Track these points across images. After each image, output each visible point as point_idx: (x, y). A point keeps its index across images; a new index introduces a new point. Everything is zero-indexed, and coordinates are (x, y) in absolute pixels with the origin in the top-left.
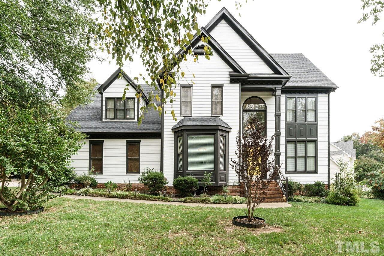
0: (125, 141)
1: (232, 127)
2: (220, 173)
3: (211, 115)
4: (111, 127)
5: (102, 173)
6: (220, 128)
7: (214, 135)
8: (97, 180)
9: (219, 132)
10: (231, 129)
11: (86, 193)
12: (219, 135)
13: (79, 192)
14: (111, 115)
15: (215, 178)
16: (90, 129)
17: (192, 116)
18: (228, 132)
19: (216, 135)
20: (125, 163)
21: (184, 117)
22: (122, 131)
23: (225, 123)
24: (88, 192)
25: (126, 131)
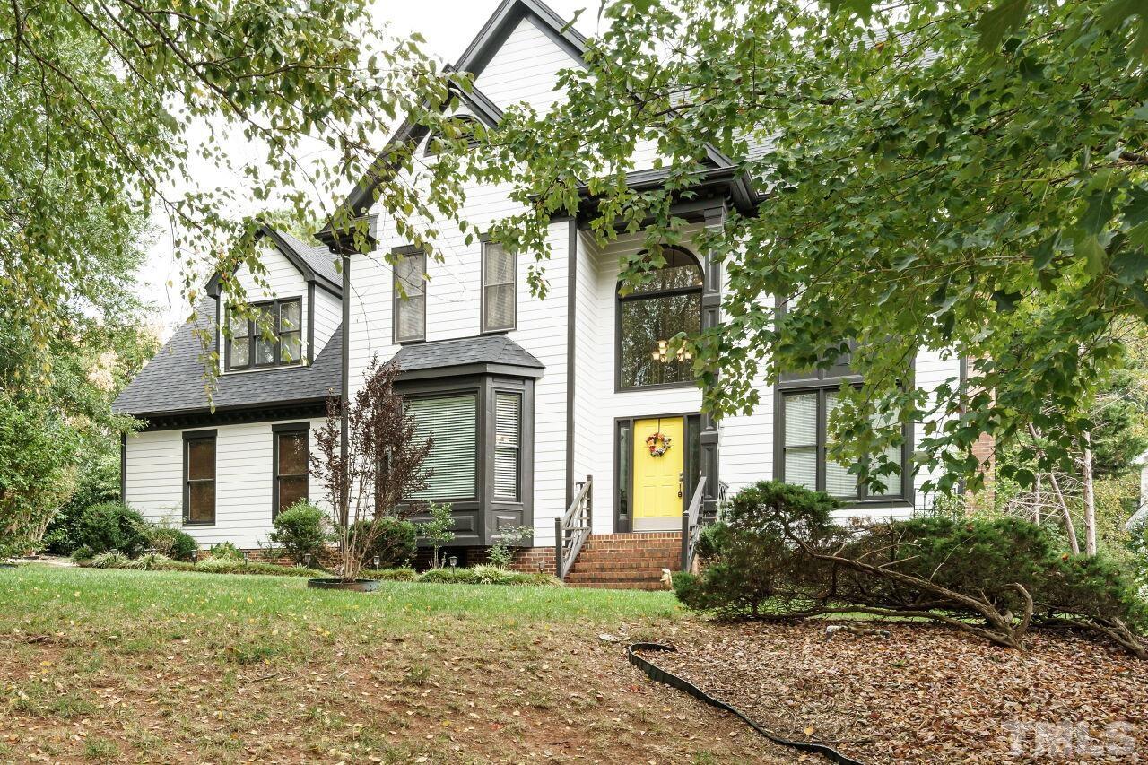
0: (269, 430)
1: (543, 362)
2: (495, 507)
3: (481, 330)
4: (234, 390)
5: (213, 522)
6: (489, 369)
7: (474, 392)
8: (198, 541)
9: (490, 384)
10: (543, 368)
11: (149, 565)
12: (489, 391)
13: (134, 562)
14: (240, 356)
15: (478, 522)
16: (185, 402)
17: (424, 342)
18: (533, 379)
19: (480, 392)
20: (270, 492)
21: (403, 344)
22: (259, 400)
23: (522, 350)
24: (153, 561)
25: (269, 399)
